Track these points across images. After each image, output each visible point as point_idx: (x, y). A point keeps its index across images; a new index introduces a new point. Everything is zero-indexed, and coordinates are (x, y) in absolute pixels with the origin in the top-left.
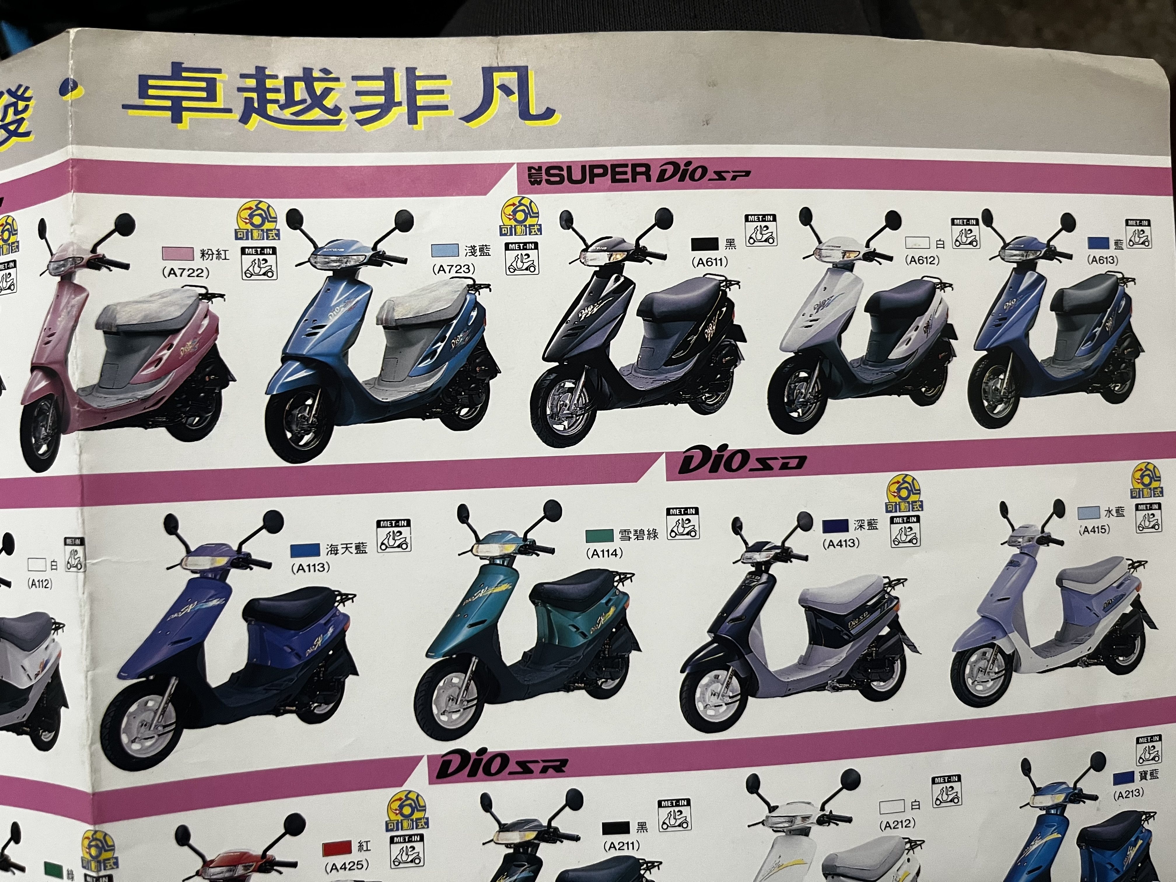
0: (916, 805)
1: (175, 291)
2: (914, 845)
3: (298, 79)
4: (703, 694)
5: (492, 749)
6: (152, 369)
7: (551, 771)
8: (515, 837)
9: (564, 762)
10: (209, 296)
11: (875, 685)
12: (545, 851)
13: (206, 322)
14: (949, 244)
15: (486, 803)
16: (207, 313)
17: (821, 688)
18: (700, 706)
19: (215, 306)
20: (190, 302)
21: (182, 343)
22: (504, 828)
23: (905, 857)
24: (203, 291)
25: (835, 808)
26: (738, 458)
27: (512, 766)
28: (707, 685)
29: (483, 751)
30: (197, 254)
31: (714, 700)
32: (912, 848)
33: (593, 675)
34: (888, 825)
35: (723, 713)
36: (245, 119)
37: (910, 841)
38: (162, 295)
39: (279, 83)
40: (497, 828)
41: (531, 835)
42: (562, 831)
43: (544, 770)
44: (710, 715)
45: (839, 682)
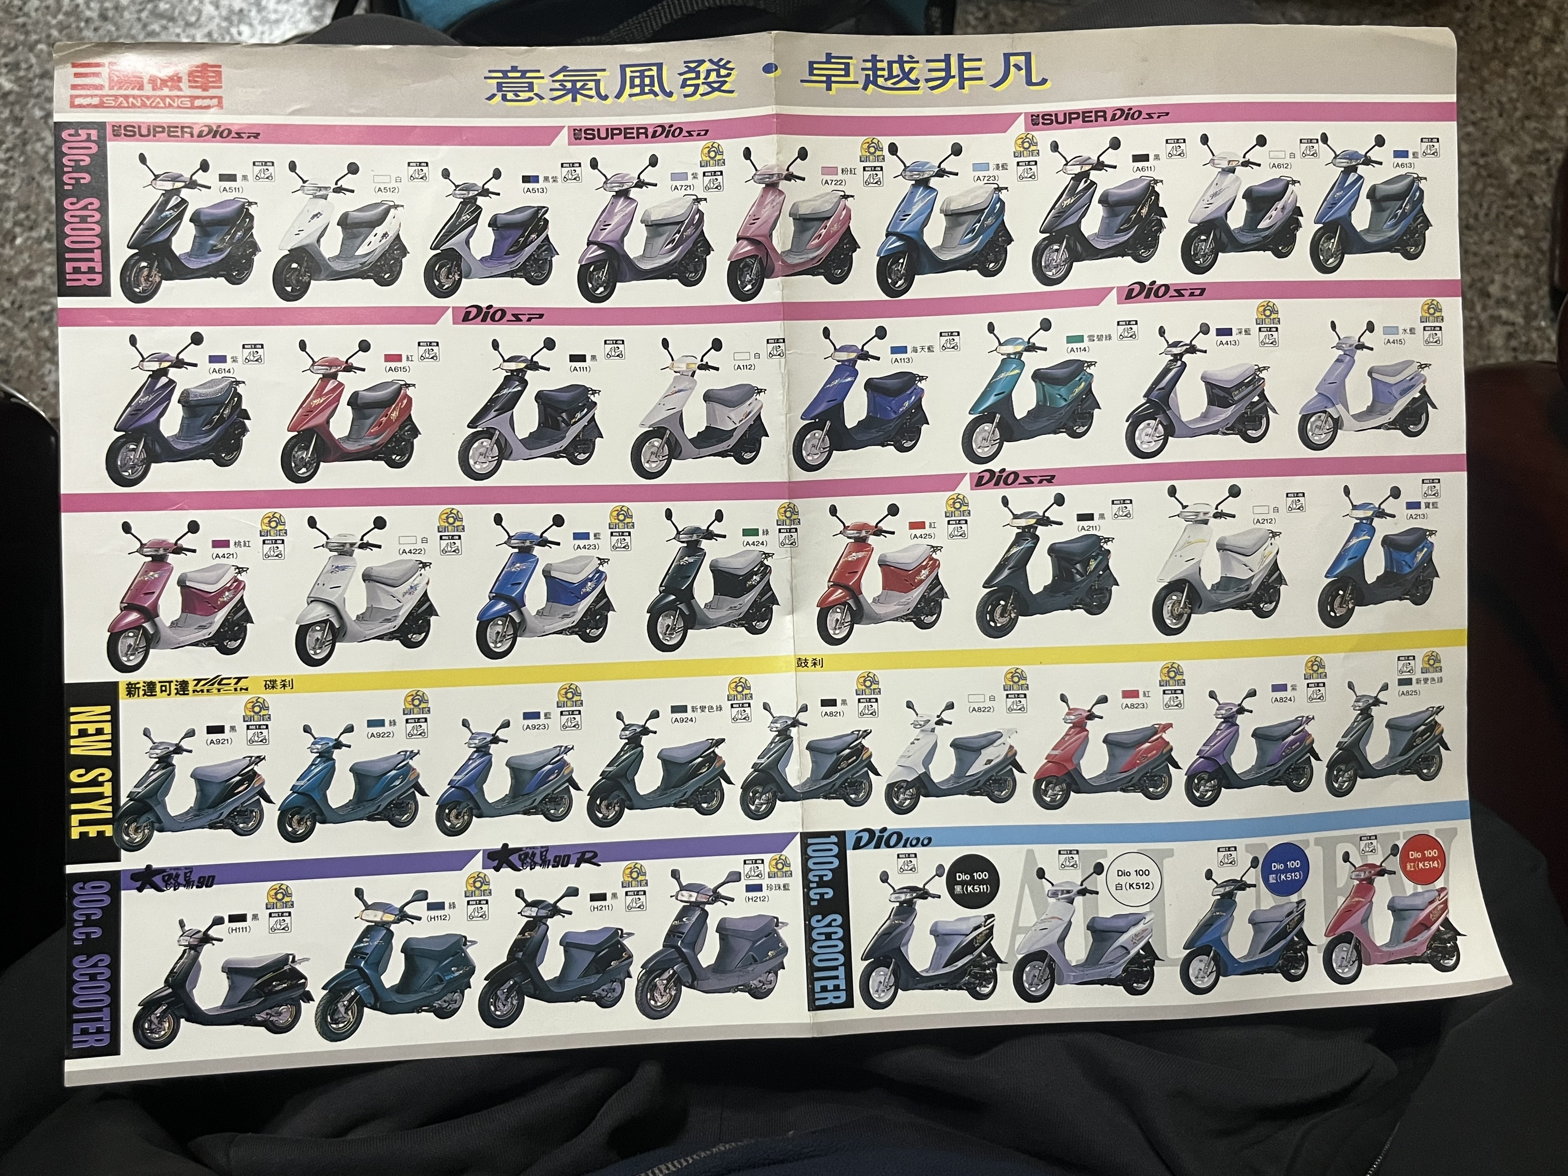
0: (1276, 510)
1: (828, 193)
2: (1275, 534)
3: (895, 62)
4: (1140, 435)
5: (1009, 469)
6: (817, 241)
7: (1045, 482)
8: (1023, 522)
9: (1053, 477)
10: (846, 197)
11: (1249, 432)
12: (1040, 531)
13: (844, 212)
14: (1298, 155)
15: (1005, 501)
16: (845, 207)
17: (1215, 433)
18: (1138, 442)
19: (849, 202)
20: (836, 200)
21: (832, 225)
22: (1016, 517)
23: (1269, 542)
24: (843, 194)
25: (1224, 508)
26: (1163, 289)
27: (1021, 480)
28: (1143, 429)
29: (1003, 470)
30: (840, 171)
31: (1147, 439)
32: (1273, 537)
33: (1072, 424)
34: (1258, 521)
35: (1153, 447)
36: (865, 88)
37: (1272, 532)
38: (821, 196)
39: (884, 65)
40: (1012, 517)
41: (1032, 521)
42: (1052, 519)
43: (1041, 482)
44: (1145, 448)
45: (1227, 429)
